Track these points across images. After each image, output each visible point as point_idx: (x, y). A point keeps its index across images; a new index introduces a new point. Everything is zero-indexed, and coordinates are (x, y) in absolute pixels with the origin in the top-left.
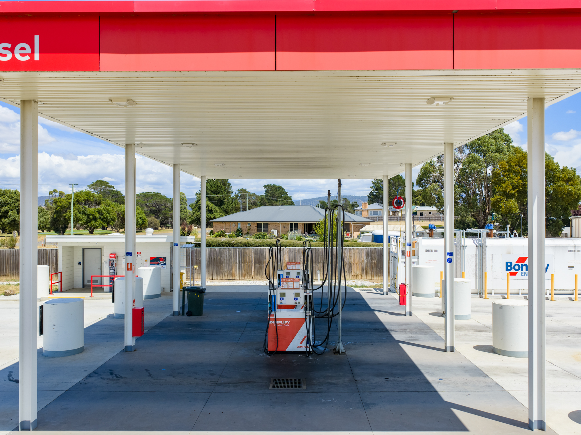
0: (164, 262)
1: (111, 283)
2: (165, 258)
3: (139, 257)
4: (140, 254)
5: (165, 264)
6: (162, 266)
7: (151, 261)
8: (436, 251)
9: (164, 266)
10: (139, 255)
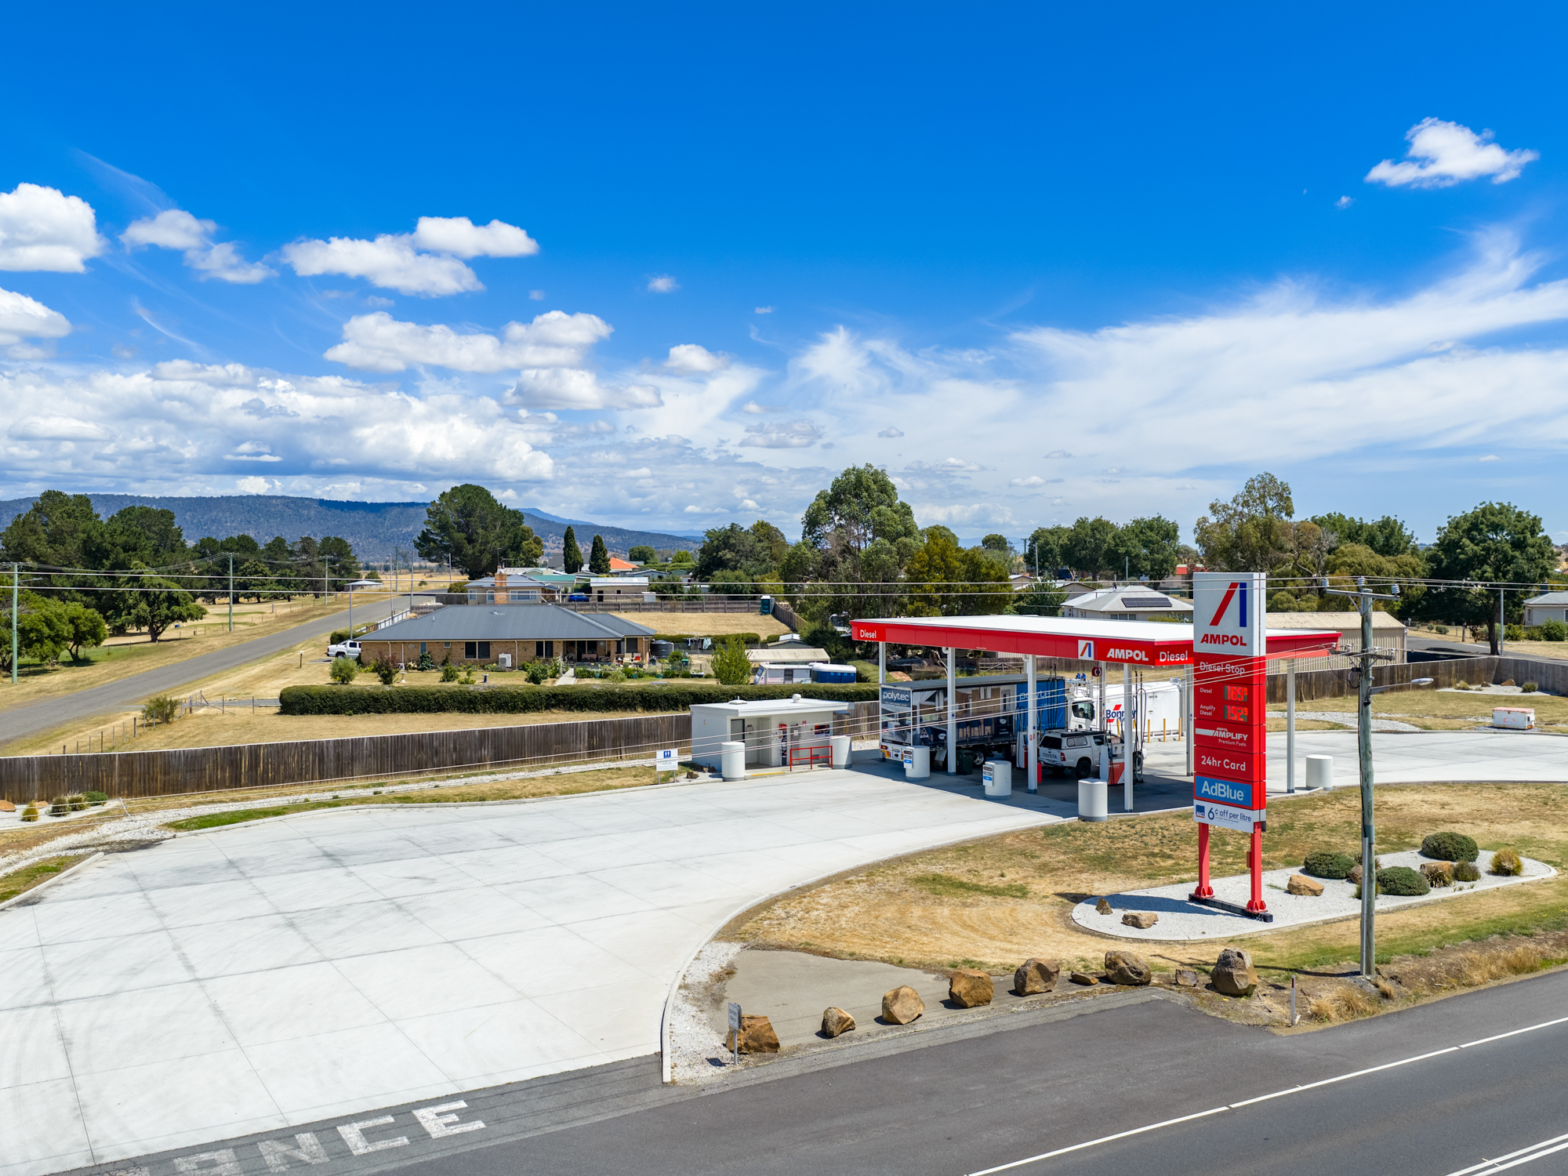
0: (825, 730)
1: (782, 757)
2: (827, 726)
4: (806, 723)
5: (826, 733)
7: (815, 730)
10: (804, 725)
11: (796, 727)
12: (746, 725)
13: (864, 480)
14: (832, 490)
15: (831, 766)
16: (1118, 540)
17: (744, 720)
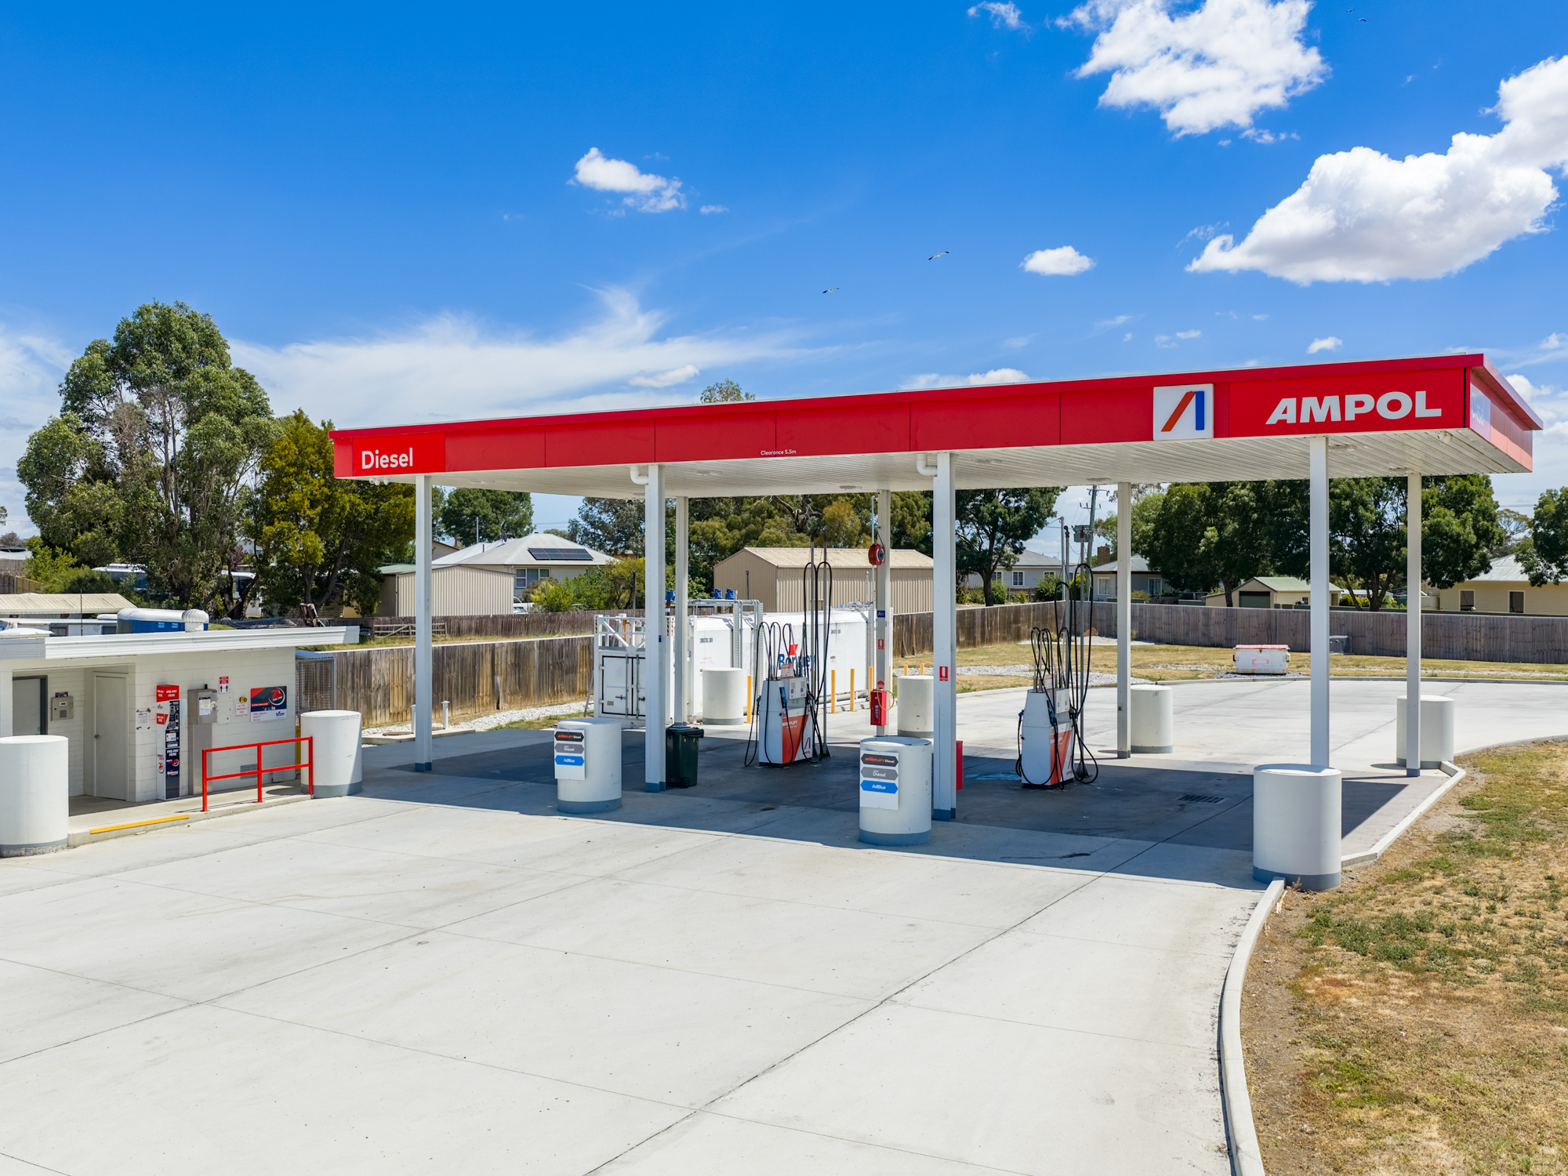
0: (281, 700)
1: (169, 773)
2: (285, 688)
3: (224, 690)
4: (227, 682)
5: (284, 706)
6: (278, 711)
7: (253, 701)
8: (711, 640)
9: (282, 711)
10: (224, 686)
11: (203, 691)
12: (51, 694)
13: (175, 326)
14: (116, 339)
15: (311, 790)
16: (462, 499)
17: (43, 680)
